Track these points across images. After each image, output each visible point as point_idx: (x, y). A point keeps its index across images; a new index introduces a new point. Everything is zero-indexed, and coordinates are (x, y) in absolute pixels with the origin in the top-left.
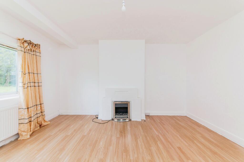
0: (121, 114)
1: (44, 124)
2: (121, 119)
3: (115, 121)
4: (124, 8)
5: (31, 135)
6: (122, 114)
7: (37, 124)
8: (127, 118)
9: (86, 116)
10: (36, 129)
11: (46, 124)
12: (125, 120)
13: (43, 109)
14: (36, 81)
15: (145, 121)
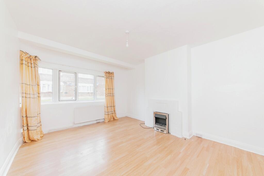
0: (160, 124)
1: (115, 118)
2: (160, 130)
3: (155, 129)
4: (127, 45)
5: (108, 122)
6: (162, 125)
7: (112, 117)
8: (165, 129)
9: (139, 120)
10: (112, 120)
11: (116, 119)
12: (164, 131)
13: (115, 109)
14: (112, 93)
15: (185, 139)
